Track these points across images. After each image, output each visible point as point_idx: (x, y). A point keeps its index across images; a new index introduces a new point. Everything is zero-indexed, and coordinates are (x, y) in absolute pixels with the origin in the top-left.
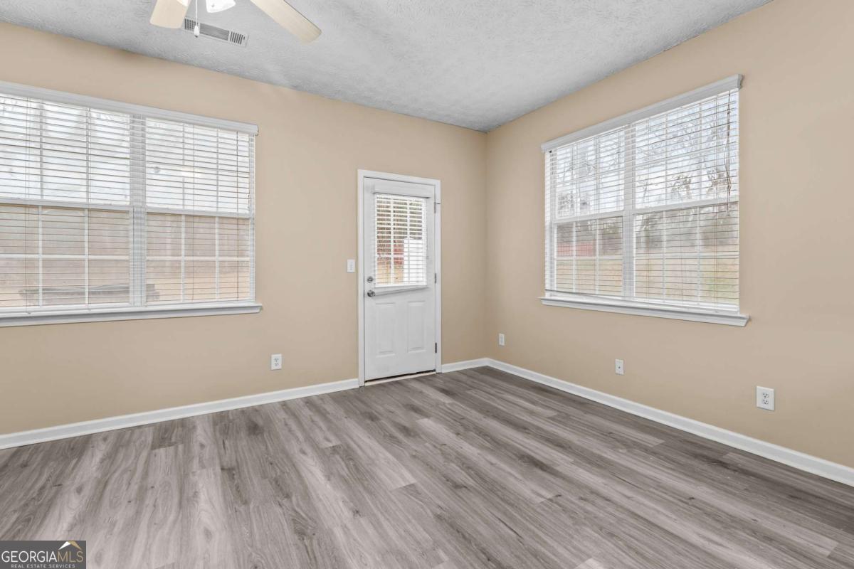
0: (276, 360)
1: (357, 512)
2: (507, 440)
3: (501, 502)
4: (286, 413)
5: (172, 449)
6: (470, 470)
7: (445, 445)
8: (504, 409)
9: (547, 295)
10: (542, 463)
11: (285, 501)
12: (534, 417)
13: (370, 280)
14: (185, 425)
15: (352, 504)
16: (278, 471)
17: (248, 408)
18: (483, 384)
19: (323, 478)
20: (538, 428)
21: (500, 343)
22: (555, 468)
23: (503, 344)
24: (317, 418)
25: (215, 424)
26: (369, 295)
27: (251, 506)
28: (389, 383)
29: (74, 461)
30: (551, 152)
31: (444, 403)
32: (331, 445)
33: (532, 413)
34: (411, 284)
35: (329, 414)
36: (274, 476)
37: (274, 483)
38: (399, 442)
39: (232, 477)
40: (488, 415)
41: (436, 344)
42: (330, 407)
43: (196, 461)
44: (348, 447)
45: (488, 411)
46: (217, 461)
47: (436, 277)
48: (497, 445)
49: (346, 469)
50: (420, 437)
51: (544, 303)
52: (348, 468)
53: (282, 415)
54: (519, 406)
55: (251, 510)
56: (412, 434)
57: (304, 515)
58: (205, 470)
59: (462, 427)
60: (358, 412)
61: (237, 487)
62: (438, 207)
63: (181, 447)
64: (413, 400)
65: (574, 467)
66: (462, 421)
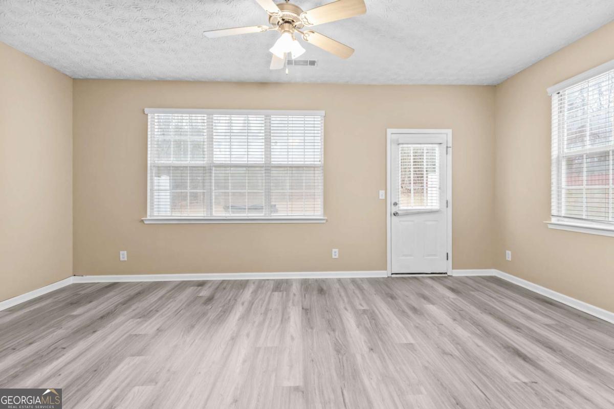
0: (335, 252)
1: (372, 349)
2: (498, 333)
3: (478, 372)
4: (340, 285)
5: (281, 293)
6: (458, 345)
7: (442, 325)
8: (501, 310)
9: (554, 220)
10: (526, 356)
11: (332, 333)
12: (530, 321)
13: (395, 204)
14: (288, 282)
15: (369, 345)
16: (330, 316)
17: (319, 279)
18: (487, 289)
19: (355, 326)
20: (532, 330)
21: (507, 259)
22: (538, 362)
23: (510, 259)
24: (357, 292)
25: (302, 284)
26: (394, 214)
27: (314, 330)
28: (409, 277)
29: (242, 291)
30: (558, 93)
31: (449, 297)
32: (363, 308)
33: (528, 318)
34: (428, 207)
35: (365, 290)
36: (328, 318)
37: (327, 322)
38: (408, 316)
39: (307, 313)
40: (485, 312)
41: (447, 254)
42: (366, 286)
43: (291, 301)
44: (374, 312)
45: (486, 309)
46: (301, 304)
47: (447, 203)
48: (486, 334)
49: (369, 324)
50: (424, 316)
51: (550, 226)
52: (371, 324)
53: (337, 286)
54: (517, 310)
55: (314, 332)
56: (419, 313)
57: (341, 343)
58: (294, 307)
59: (459, 316)
60: (383, 292)
61: (309, 319)
62: (450, 150)
63: (285, 293)
64: (425, 291)
65: (560, 367)
66: (461, 312)
